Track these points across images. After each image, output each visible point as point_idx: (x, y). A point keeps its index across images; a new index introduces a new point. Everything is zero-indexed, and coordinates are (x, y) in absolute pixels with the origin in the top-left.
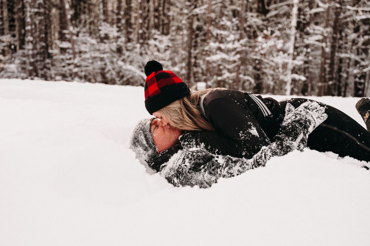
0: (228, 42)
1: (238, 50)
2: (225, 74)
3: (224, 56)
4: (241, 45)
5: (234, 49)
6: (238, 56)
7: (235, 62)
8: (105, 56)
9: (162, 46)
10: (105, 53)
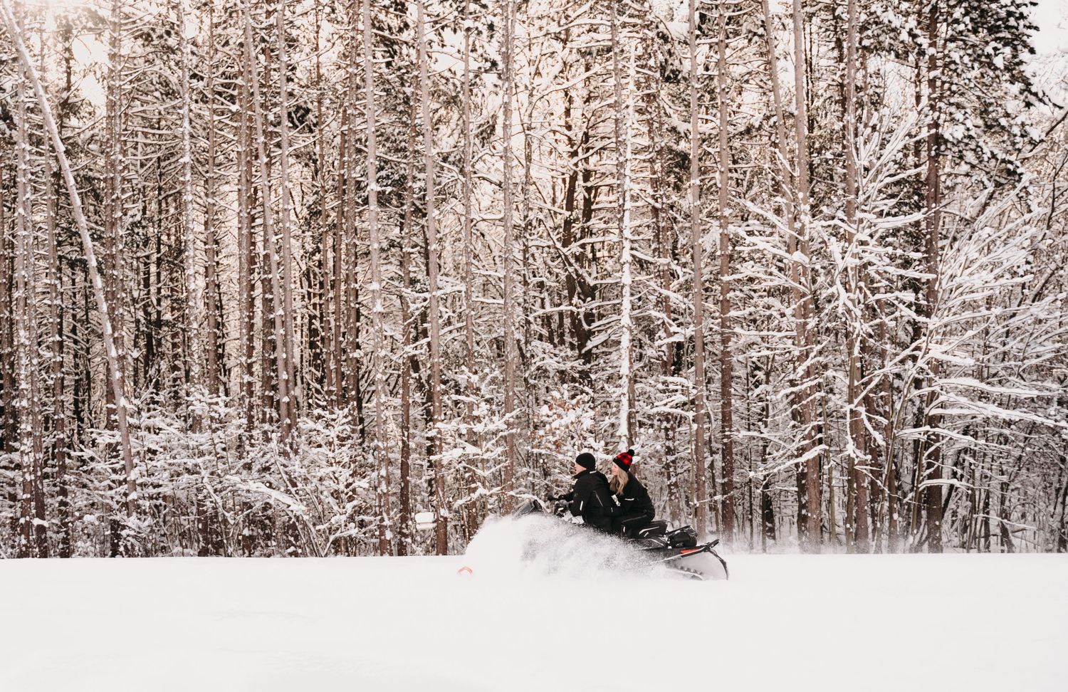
0: (477, 419)
1: (501, 434)
2: (474, 490)
3: (471, 449)
4: (508, 424)
5: (495, 433)
6: (500, 450)
7: (497, 462)
8: (200, 461)
9: (333, 433)
10: (202, 454)
